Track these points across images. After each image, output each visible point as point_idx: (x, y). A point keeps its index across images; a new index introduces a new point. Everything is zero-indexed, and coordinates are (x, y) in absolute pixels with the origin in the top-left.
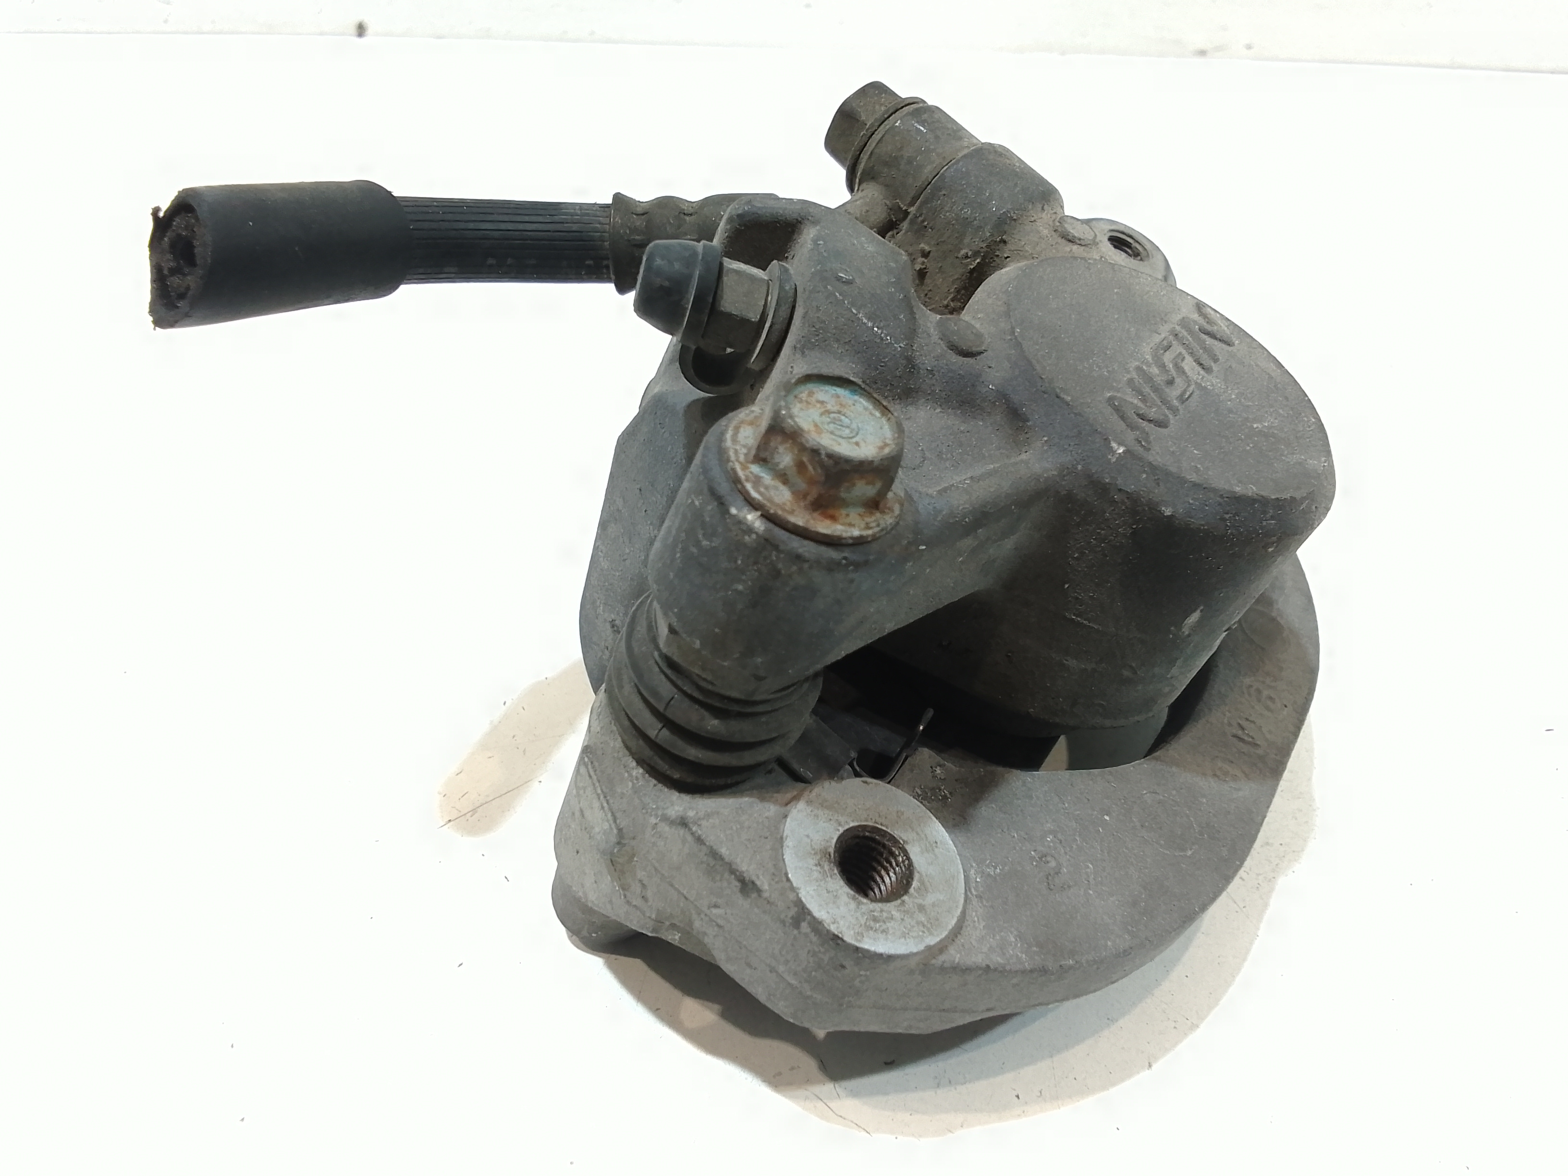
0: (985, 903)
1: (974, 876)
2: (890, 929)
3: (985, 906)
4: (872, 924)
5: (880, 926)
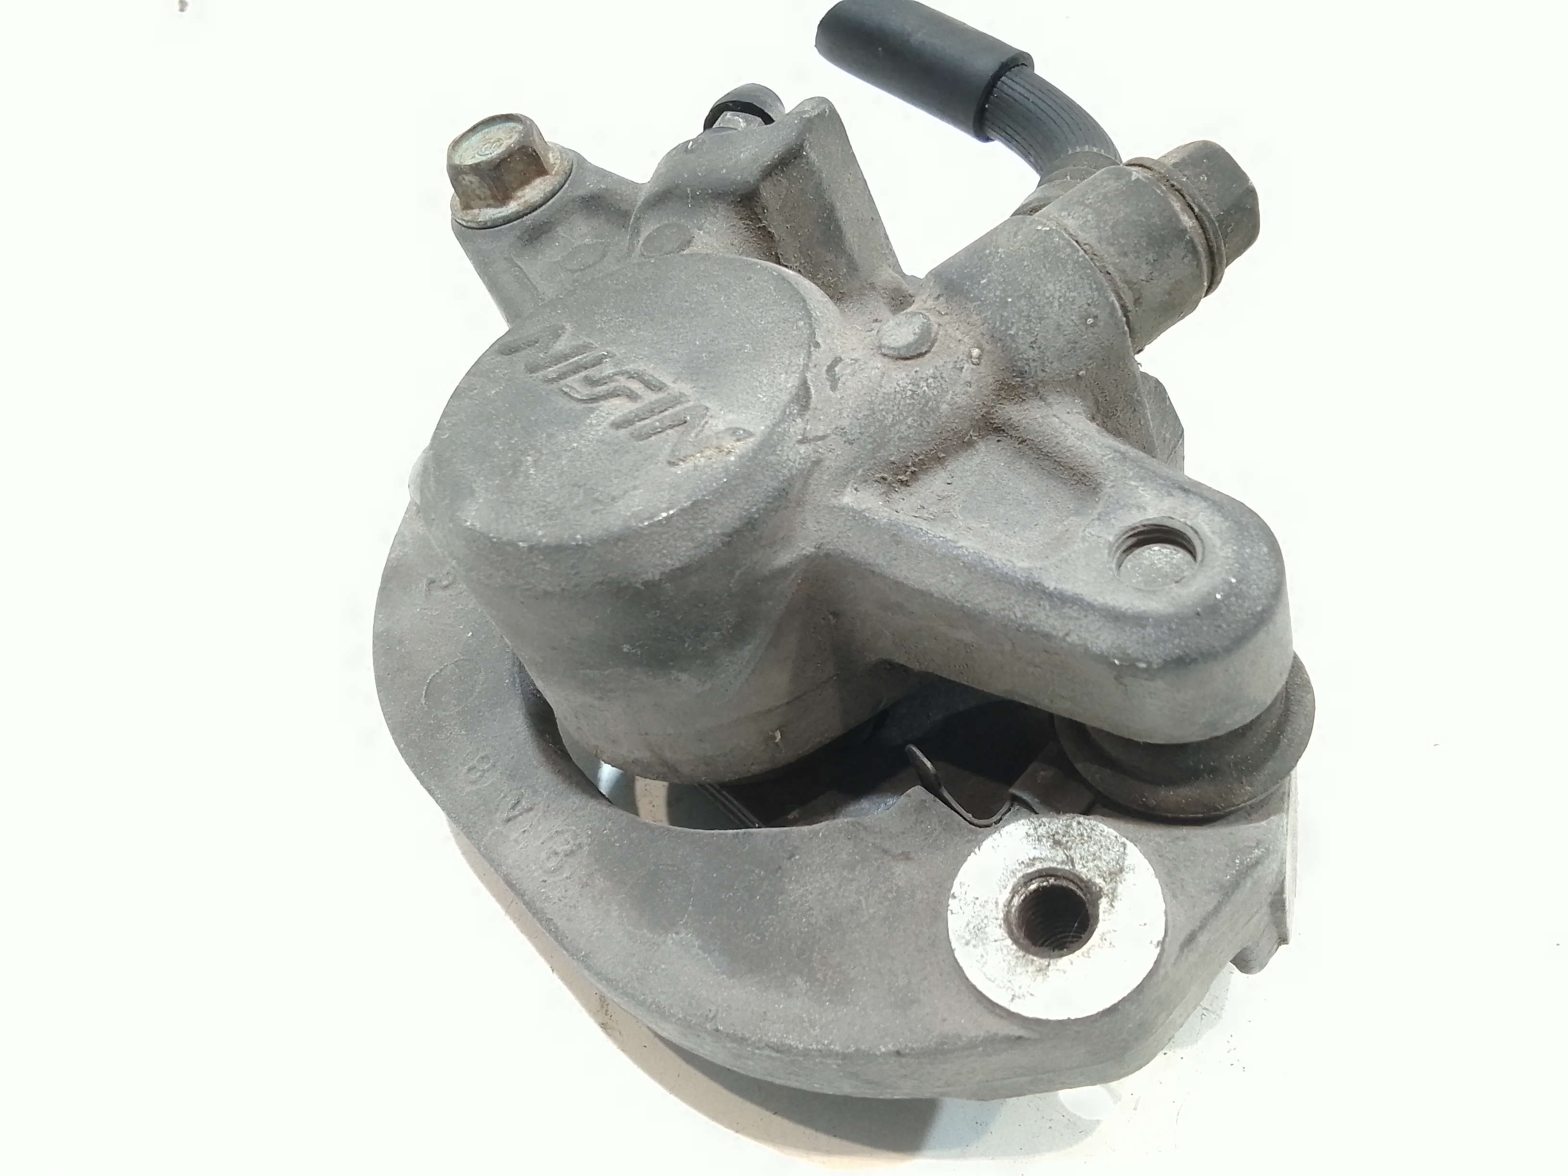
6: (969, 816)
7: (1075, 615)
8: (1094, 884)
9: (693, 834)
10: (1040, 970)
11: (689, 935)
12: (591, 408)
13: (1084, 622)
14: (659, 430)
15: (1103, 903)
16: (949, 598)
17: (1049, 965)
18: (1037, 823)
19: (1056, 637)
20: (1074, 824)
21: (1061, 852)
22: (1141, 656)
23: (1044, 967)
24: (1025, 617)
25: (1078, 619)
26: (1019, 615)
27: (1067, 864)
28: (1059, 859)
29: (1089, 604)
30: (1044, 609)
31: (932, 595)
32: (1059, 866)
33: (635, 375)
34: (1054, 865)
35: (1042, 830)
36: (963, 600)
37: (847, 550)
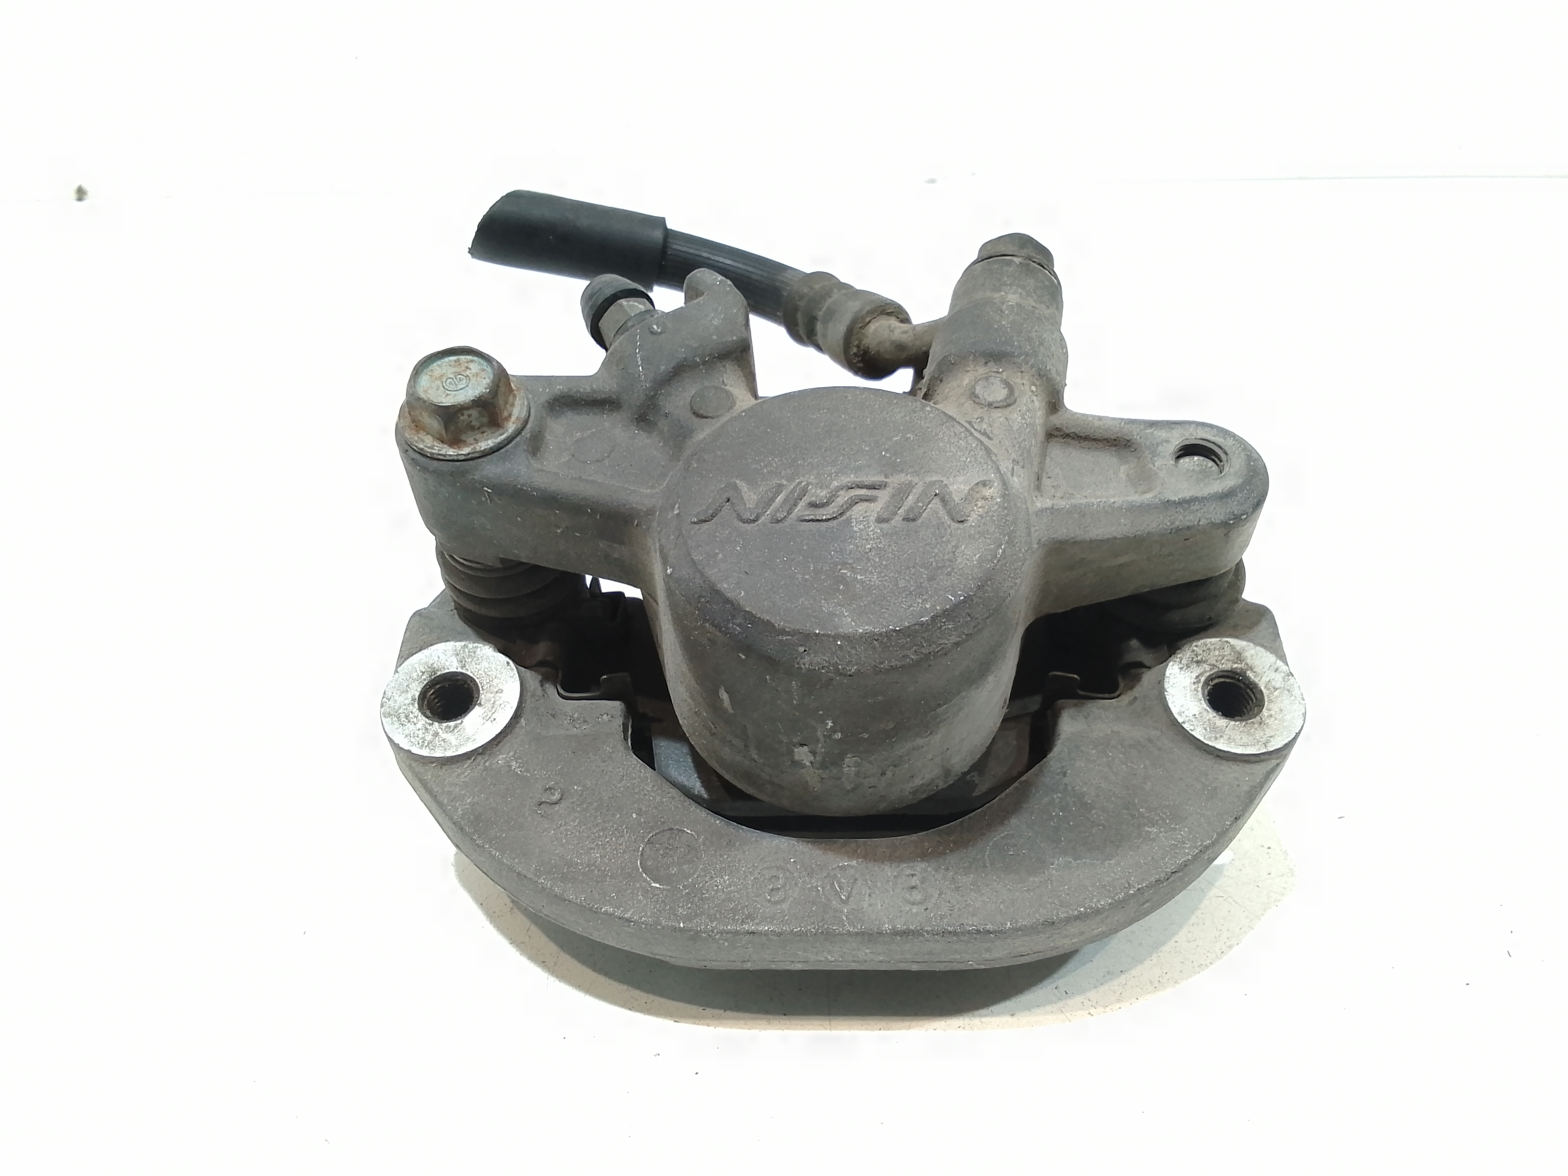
0: (484, 773)
1: (501, 758)
2: (406, 727)
3: (482, 775)
4: (403, 716)
5: (404, 721)
6: (1107, 695)
7: (1198, 508)
8: (1236, 668)
9: (948, 827)
10: (1261, 723)
11: (1061, 859)
12: (847, 519)
13: (1205, 509)
14: (924, 508)
15: (1250, 674)
16: (1126, 534)
17: (1261, 719)
18: (1178, 660)
19: (1194, 526)
20: (1195, 648)
21: (1205, 665)
22: (1243, 512)
23: (1260, 721)
24: (1172, 523)
25: (1201, 509)
26: (1168, 524)
27: (1213, 669)
28: (1208, 669)
29: (1202, 498)
30: (1181, 513)
31: (1115, 538)
32: (1212, 673)
33: (853, 486)
34: (1208, 674)
35: (1184, 662)
36: (1135, 532)
37: (1054, 536)
